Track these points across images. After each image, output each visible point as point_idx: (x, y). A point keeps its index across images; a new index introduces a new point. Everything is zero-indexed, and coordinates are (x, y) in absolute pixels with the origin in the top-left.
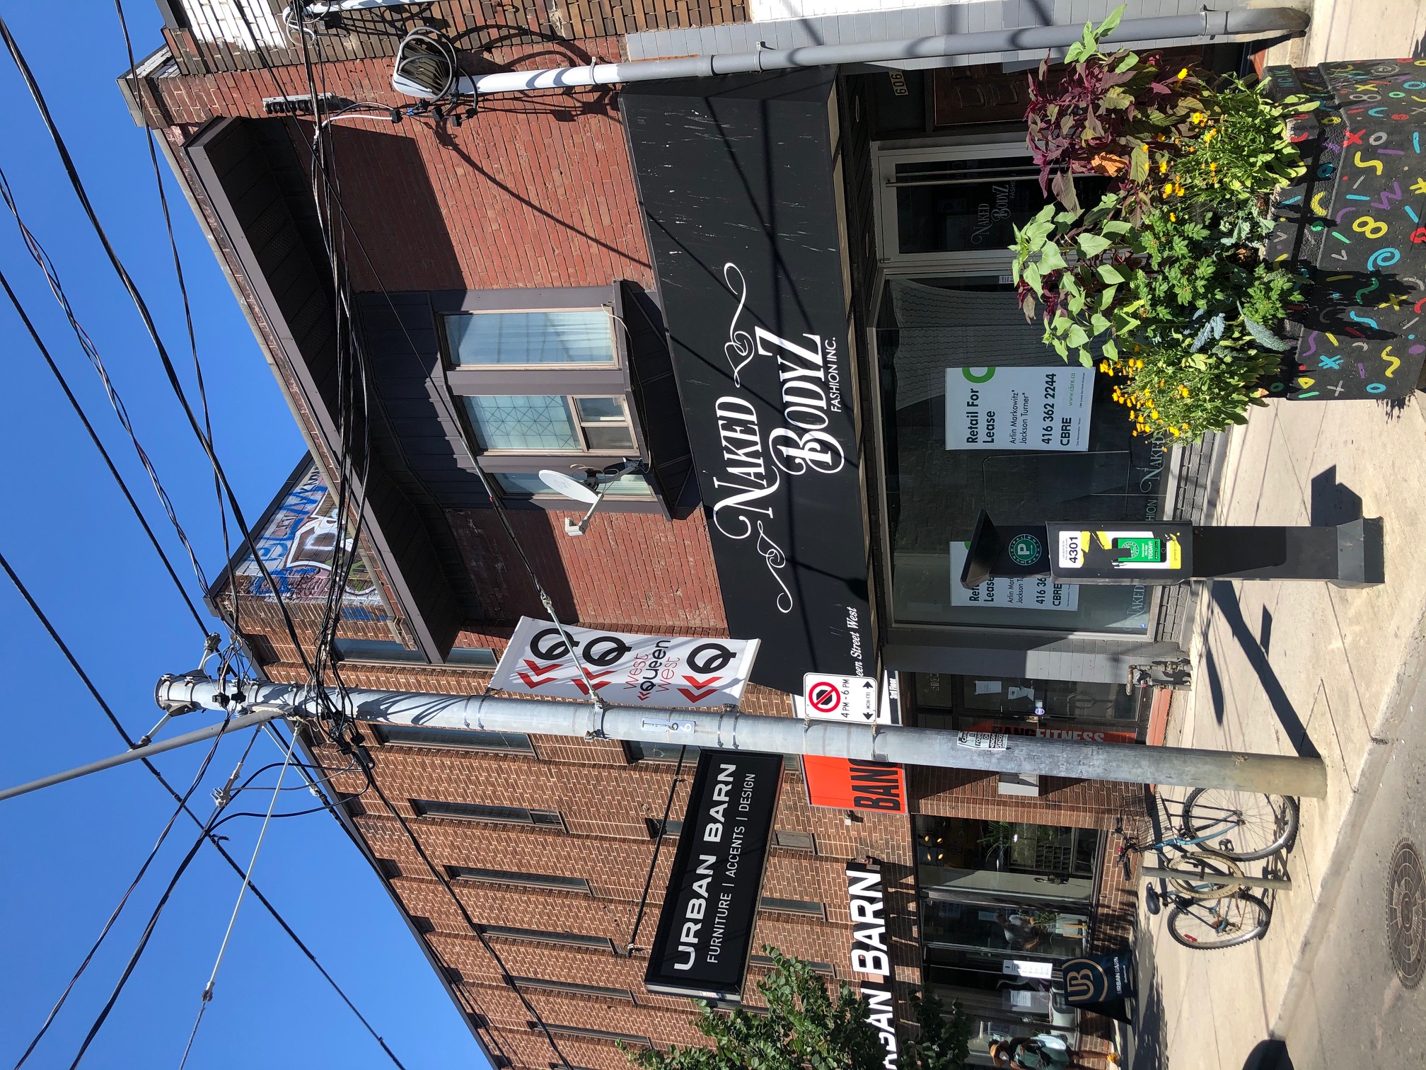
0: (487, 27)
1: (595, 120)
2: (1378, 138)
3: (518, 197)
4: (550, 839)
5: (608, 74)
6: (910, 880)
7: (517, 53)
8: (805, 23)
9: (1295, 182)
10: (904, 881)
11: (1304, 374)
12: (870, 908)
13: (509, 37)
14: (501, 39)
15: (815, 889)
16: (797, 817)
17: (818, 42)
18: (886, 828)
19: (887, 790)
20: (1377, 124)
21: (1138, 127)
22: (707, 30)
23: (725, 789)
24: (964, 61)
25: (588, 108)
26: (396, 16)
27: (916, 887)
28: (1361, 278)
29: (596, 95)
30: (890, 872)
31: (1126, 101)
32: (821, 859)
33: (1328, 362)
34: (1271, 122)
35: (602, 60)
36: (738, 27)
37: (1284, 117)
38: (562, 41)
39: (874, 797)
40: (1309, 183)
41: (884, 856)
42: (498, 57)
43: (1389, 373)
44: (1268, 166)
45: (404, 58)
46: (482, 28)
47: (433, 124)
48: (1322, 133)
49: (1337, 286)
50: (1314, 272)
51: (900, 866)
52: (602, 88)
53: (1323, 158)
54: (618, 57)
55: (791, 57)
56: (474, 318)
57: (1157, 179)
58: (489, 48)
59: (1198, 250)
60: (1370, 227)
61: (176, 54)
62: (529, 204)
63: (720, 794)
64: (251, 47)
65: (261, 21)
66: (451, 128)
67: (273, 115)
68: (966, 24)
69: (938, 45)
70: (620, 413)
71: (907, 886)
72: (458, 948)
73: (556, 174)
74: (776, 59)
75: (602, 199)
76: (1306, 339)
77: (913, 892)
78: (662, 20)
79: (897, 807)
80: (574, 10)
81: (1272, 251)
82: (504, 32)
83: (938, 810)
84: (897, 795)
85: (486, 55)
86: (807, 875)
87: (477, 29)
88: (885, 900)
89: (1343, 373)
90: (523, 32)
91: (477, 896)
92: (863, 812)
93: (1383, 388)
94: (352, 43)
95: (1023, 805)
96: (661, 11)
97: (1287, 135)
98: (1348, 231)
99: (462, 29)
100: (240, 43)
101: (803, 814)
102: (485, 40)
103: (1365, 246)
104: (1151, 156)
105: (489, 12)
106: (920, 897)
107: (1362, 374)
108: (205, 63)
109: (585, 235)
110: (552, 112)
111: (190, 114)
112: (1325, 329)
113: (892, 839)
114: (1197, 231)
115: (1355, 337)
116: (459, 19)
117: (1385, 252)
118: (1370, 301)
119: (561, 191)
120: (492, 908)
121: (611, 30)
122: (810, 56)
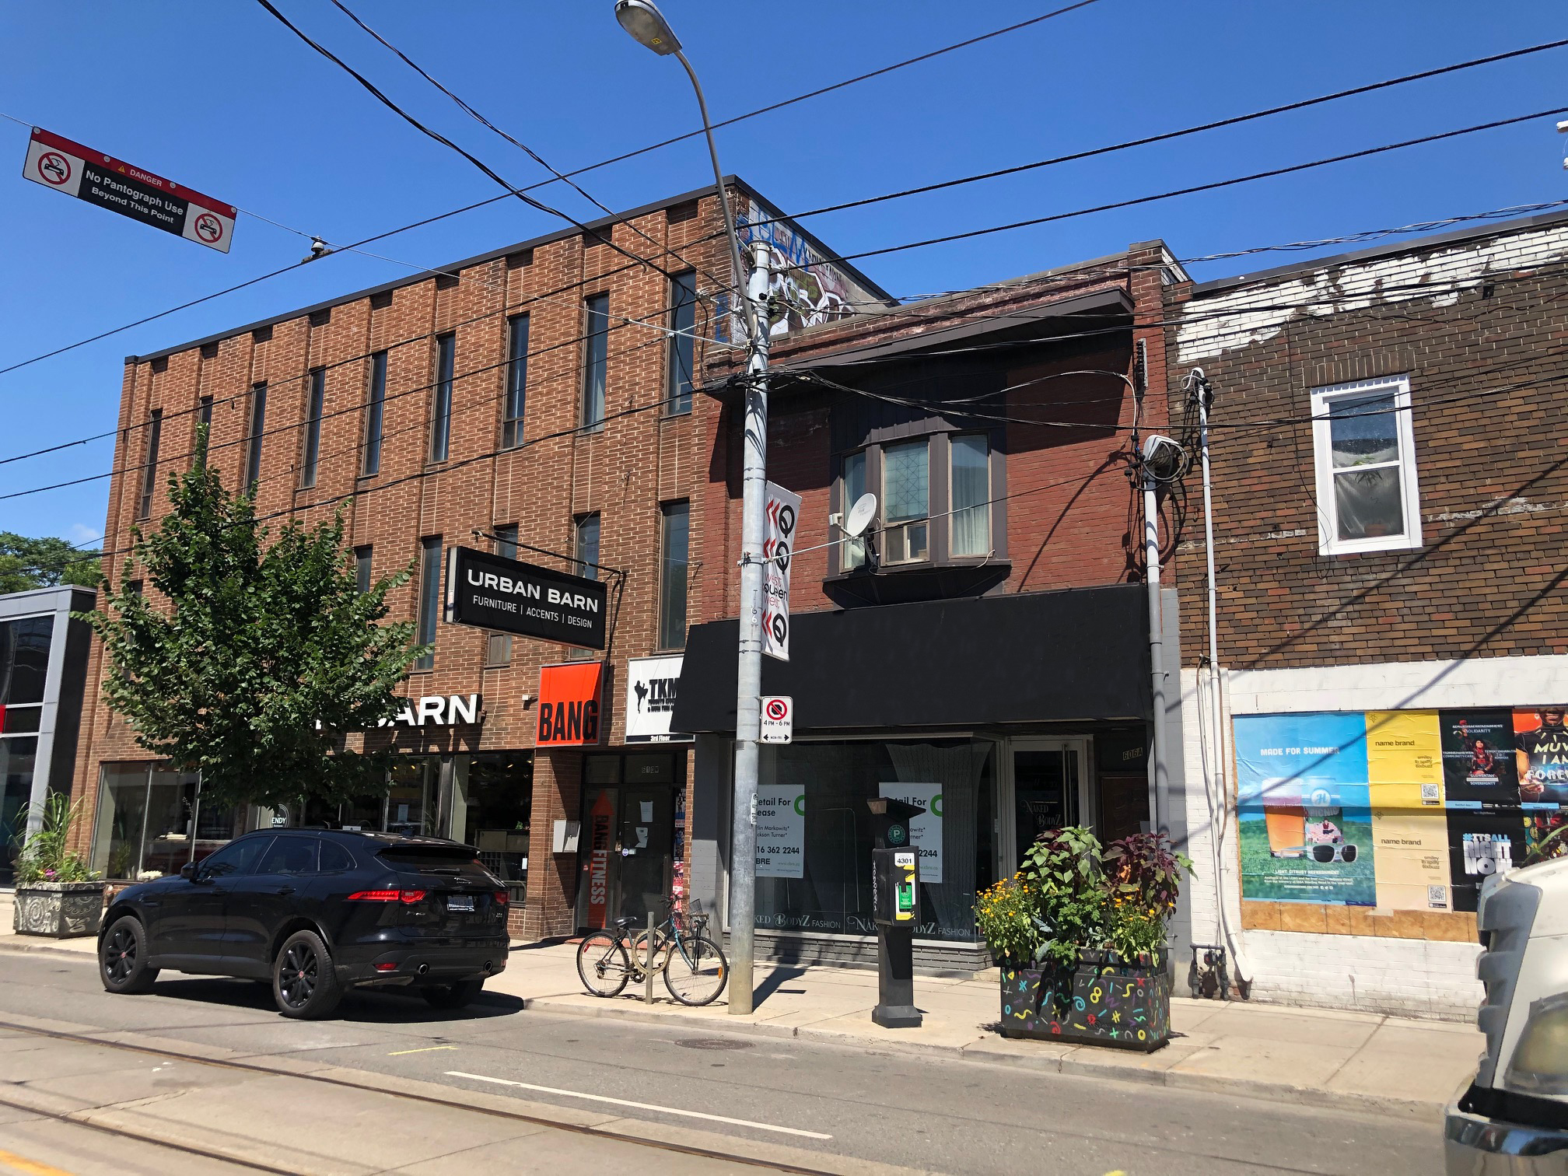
0: (1186, 500)
1: (1122, 561)
2: (1140, 993)
3: (1072, 501)
4: (491, 436)
5: (1153, 576)
6: (463, 747)
7: (1168, 516)
8: (1179, 703)
9: (1121, 957)
10: (462, 742)
11: (1016, 974)
12: (436, 714)
13: (1179, 513)
14: (1178, 508)
15: (448, 666)
16: (527, 655)
17: (1167, 710)
18: (519, 728)
19: (561, 730)
20: (1146, 992)
21: (1145, 887)
22: (1177, 640)
23: (582, 604)
24: (1152, 799)
25: (1130, 557)
26: (1195, 441)
27: (456, 752)
28: (1069, 994)
29: (1139, 564)
30: (473, 732)
31: (1159, 879)
32: (481, 673)
33: (1023, 985)
34: (1148, 945)
35: (1161, 572)
36: (1179, 661)
37: (1150, 951)
38: (1175, 547)
39: (553, 720)
40: (1120, 965)
41: (489, 726)
42: (1167, 503)
43: (1016, 1014)
44: (1129, 944)
45: (1169, 444)
46: (1185, 496)
47: (1124, 451)
48: (1143, 968)
49: (1065, 984)
50: (1074, 972)
51: (479, 739)
52: (1144, 568)
53: (1130, 970)
54: (1163, 582)
55: (1160, 693)
56: (985, 457)
57: (1122, 895)
58: (1172, 498)
59: (1086, 917)
60: (1096, 995)
61: (1178, 286)
62: (1068, 508)
63: (579, 601)
64: (1179, 339)
65: (1194, 350)
66: (1121, 463)
67: (1135, 347)
68: (1174, 800)
69: (1163, 782)
70: (914, 554)
71: (456, 744)
72: (355, 330)
73: (1087, 529)
74: (1158, 684)
75: (1069, 558)
76: (1036, 974)
77: (451, 749)
78: (1185, 613)
79: (542, 738)
80: (1193, 557)
81: (1084, 952)
82: (1182, 510)
83: (538, 772)
84: (555, 738)
85: (1168, 496)
86: (464, 660)
87: (1184, 493)
88: (447, 726)
89: (1017, 992)
90: (1182, 522)
91: (421, 359)
92: (534, 709)
93: (1008, 1013)
94: (1179, 408)
95: (547, 840)
96: (1190, 612)
97: (1143, 953)
98: (1094, 985)
99: (1185, 483)
100: (1182, 332)
101: (530, 660)
102: (1177, 497)
103: (1086, 994)
104: (1132, 893)
105: (1194, 502)
106: (444, 755)
107: (1016, 1002)
108: (1170, 304)
109: (1045, 544)
110: (1129, 533)
111: (1137, 284)
112: (1042, 981)
113: (508, 734)
114: (1096, 915)
115: (1037, 996)
116: (1191, 482)
117: (1083, 1003)
118: (1057, 1001)
119: (1076, 531)
120: (407, 370)
121: (1180, 579)
122: (1160, 705)
